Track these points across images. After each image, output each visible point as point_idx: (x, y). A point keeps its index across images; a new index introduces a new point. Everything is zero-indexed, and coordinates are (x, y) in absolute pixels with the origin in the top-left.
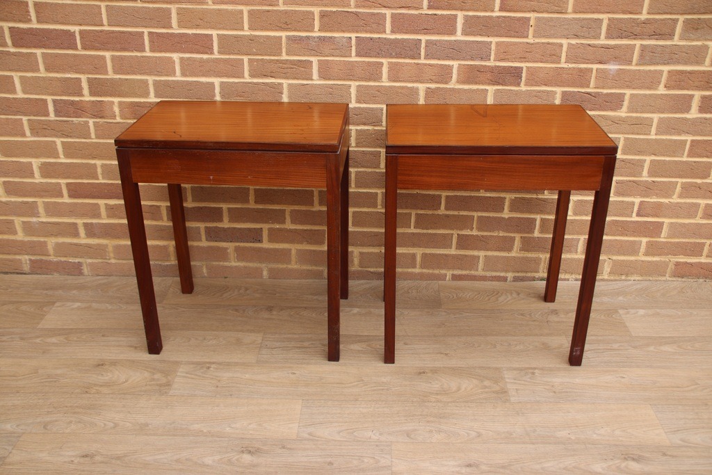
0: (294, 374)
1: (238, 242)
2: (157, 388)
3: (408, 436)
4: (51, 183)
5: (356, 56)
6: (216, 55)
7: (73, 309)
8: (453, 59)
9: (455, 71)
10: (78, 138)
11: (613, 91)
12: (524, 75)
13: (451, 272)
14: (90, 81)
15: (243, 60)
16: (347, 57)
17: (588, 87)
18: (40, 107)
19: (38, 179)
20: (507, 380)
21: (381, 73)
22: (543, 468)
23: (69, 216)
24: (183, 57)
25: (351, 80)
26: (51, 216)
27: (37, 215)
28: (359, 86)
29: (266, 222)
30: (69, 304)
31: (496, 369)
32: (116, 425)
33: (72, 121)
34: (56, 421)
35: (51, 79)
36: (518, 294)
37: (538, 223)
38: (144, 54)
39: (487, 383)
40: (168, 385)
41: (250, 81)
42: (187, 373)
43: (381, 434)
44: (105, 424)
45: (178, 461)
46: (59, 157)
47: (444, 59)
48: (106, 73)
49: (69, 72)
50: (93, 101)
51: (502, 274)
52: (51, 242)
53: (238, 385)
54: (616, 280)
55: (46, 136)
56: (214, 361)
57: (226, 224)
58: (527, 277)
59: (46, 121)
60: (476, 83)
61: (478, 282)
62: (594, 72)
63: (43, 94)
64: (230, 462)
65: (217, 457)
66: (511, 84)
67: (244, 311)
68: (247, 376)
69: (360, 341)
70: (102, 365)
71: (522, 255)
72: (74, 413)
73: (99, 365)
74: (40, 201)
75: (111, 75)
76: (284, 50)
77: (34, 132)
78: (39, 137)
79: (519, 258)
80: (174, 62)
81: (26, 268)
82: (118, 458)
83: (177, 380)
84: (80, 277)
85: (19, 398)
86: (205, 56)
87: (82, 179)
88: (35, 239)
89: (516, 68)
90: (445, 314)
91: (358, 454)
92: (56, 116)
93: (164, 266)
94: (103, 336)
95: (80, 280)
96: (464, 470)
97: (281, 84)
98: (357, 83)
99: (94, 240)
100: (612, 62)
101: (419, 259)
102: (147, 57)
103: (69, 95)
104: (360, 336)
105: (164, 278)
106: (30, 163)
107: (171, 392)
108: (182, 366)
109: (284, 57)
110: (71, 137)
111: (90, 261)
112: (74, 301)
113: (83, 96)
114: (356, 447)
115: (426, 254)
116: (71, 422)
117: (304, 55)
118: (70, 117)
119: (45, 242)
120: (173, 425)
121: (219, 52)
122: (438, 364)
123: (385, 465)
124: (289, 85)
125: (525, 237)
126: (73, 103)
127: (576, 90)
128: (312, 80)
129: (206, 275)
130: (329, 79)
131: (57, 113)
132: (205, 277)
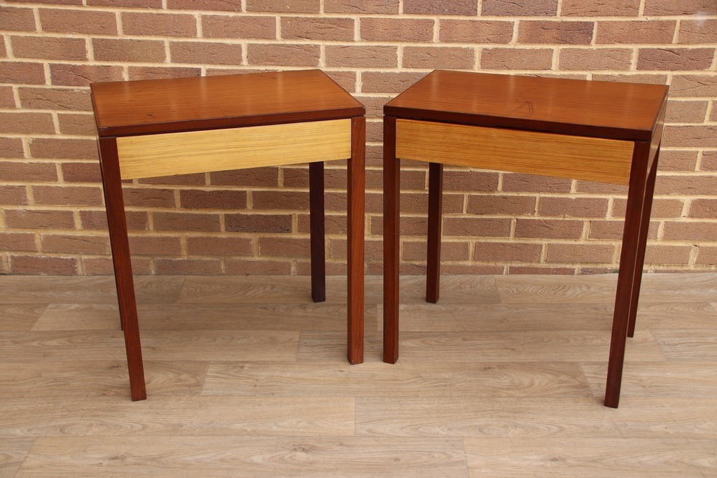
0: (342, 371)
1: (262, 232)
2: (187, 388)
3: (481, 431)
4: (43, 164)
5: (404, 13)
6: (244, 13)
7: (70, 311)
8: (514, 15)
9: (516, 29)
10: (78, 110)
11: (700, 46)
12: (595, 31)
13: (509, 265)
14: (94, 42)
15: (274, 18)
16: (393, 14)
17: (670, 42)
18: (34, 74)
19: (28, 159)
20: (587, 375)
21: (432, 32)
22: (640, 462)
23: (64, 204)
24: (205, 16)
25: (397, 41)
26: (42, 203)
27: (24, 202)
28: (406, 48)
29: (296, 208)
30: (64, 305)
31: (572, 363)
32: (145, 427)
33: (73, 90)
34: (74, 424)
35: (49, 40)
36: (589, 288)
37: (610, 204)
38: (160, 11)
39: (563, 378)
40: (199, 385)
41: (282, 43)
42: (218, 373)
43: (449, 429)
44: (132, 426)
45: (222, 460)
46: (54, 133)
47: (503, 15)
48: (115, 33)
49: (71, 32)
50: (99, 67)
51: (568, 266)
52: (40, 235)
53: (279, 384)
54: (704, 272)
55: (40, 108)
56: (247, 359)
57: (249, 211)
58: (598, 269)
59: (41, 89)
60: (540, 42)
61: (540, 276)
62: (678, 24)
63: (38, 58)
64: (282, 460)
65: (267, 456)
66: (580, 43)
67: (274, 309)
68: (288, 374)
69: (412, 338)
70: (117, 366)
71: (591, 243)
72: (94, 416)
73: (113, 367)
74: (28, 185)
75: (121, 36)
76: (322, 7)
77: (26, 102)
78: (31, 108)
79: (588, 246)
80: (195, 21)
81: (7, 267)
82: (153, 459)
83: (207, 380)
84: (73, 277)
85: (24, 403)
86: (231, 14)
87: (81, 158)
88: (20, 232)
89: (586, 23)
90: (506, 308)
91: (426, 450)
92: (53, 83)
93: (175, 262)
94: (112, 337)
95: (73, 280)
96: (549, 464)
97: (317, 47)
98: (405, 45)
99: (92, 232)
100: (700, 13)
101: (471, 249)
102: (164, 14)
103: (70, 59)
104: (411, 332)
105: (174, 276)
106: (20, 140)
107: (203, 393)
108: (211, 366)
109: (322, 15)
110: (70, 109)
111: (85, 257)
112: (70, 302)
113: (86, 60)
114: (423, 443)
115: (480, 243)
116: (91, 425)
117: (345, 13)
118: (70, 85)
119: (32, 236)
120: (211, 425)
121: (248, 10)
122: (505, 359)
123: (458, 460)
124: (327, 47)
125: (595, 222)
126: (74, 68)
127: (656, 47)
128: (353, 41)
129: (224, 272)
130: (373, 40)
131: (55, 80)
132: (223, 274)
